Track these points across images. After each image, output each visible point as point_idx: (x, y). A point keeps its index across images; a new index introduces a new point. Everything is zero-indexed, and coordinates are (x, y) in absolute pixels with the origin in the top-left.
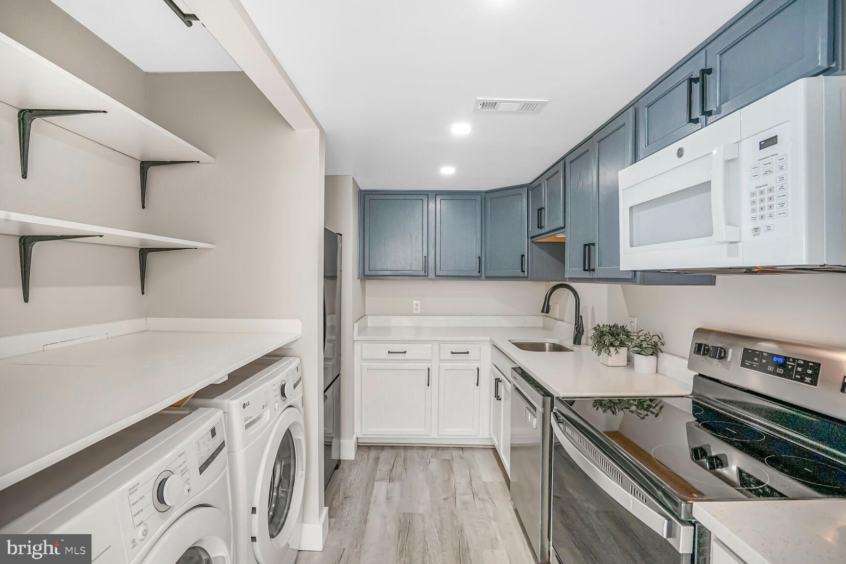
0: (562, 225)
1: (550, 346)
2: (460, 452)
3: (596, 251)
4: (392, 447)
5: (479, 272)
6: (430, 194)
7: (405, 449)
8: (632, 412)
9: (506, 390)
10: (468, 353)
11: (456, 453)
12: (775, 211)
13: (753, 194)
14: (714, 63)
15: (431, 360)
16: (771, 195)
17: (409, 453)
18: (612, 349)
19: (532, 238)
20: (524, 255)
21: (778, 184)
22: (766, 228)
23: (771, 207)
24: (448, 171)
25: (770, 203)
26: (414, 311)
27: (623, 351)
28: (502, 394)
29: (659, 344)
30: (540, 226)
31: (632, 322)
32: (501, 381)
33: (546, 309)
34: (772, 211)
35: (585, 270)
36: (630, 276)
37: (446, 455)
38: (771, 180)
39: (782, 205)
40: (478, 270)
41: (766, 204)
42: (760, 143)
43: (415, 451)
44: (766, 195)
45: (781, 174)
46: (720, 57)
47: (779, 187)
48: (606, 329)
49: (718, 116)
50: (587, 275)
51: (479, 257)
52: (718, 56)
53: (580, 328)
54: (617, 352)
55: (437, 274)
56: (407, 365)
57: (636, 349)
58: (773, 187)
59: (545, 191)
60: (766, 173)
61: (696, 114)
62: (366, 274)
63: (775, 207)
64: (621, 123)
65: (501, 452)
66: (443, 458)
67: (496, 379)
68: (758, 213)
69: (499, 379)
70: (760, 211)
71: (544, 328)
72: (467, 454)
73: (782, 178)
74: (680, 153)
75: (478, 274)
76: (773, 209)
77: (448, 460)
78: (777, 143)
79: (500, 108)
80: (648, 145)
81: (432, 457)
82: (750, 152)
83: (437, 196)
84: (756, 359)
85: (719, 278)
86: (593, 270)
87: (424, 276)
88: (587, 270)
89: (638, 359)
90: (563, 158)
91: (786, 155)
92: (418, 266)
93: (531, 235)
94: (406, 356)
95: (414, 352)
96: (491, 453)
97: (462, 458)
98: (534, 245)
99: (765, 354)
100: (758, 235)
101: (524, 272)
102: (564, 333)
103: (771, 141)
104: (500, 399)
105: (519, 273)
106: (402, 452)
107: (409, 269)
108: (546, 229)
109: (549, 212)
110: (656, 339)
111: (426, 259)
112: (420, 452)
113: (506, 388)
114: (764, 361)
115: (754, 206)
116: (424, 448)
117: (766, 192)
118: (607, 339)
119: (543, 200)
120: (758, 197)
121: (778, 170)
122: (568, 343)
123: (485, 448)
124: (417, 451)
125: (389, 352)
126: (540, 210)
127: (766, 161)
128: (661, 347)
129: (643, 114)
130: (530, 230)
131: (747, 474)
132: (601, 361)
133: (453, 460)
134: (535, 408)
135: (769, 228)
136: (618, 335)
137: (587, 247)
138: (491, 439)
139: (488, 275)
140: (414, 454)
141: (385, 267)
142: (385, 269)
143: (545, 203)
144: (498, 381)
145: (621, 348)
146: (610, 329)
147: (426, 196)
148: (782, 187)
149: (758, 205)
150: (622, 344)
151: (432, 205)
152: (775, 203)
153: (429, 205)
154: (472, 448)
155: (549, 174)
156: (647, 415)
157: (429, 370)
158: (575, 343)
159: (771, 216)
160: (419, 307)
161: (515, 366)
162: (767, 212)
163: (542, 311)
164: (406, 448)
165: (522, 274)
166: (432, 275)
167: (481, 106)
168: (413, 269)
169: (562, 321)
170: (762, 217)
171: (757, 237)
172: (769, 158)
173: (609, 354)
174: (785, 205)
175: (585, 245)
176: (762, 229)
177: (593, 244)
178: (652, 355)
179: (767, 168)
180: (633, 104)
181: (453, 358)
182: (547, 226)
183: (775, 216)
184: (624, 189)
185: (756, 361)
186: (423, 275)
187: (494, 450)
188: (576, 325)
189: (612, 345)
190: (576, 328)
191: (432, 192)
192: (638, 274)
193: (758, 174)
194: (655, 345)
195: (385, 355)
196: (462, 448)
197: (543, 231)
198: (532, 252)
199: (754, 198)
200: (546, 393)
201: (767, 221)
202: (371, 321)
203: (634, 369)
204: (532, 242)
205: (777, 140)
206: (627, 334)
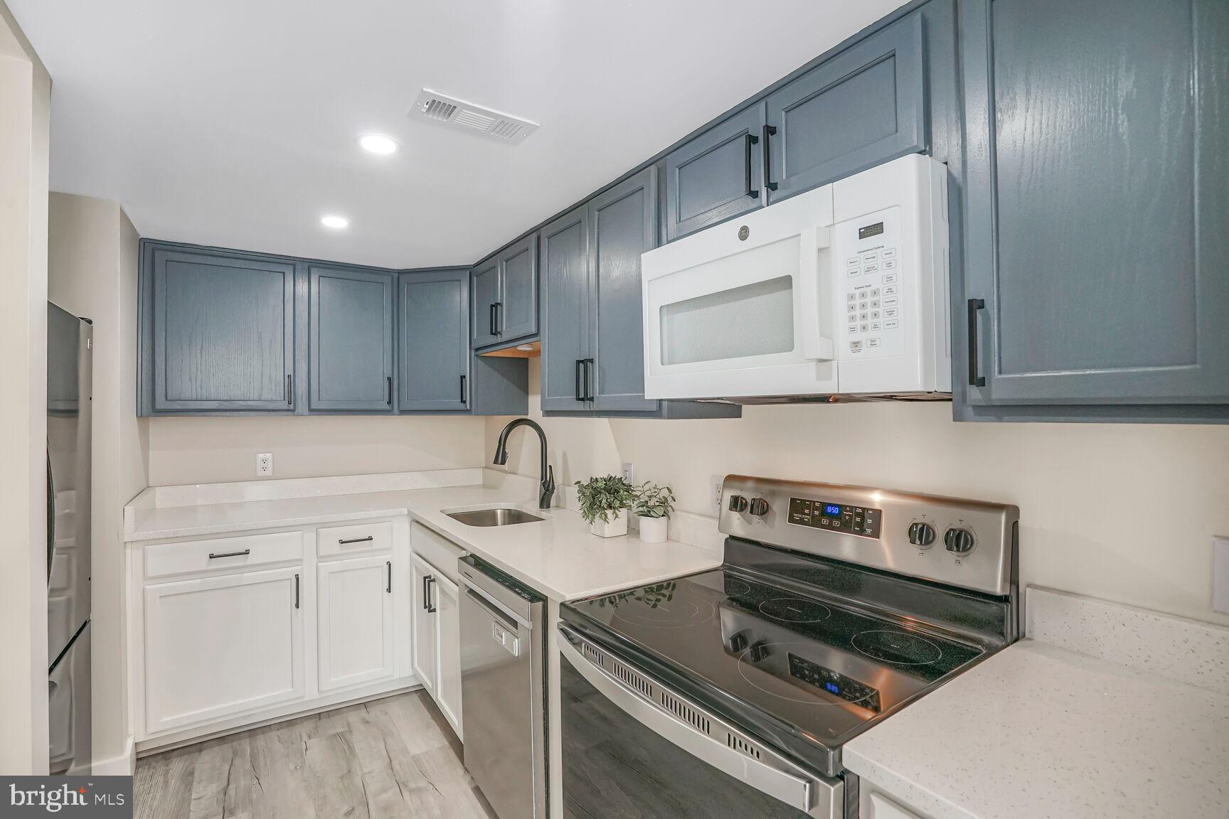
0: (534, 331)
1: (504, 515)
2: (363, 713)
3: (595, 371)
4: (222, 739)
5: (389, 403)
6: (299, 266)
7: (250, 736)
8: (639, 599)
9: (443, 592)
10: (370, 539)
11: (353, 717)
12: (880, 321)
13: (852, 297)
14: (779, 121)
15: (300, 560)
16: (875, 299)
17: (261, 741)
18: (609, 512)
19: (477, 350)
20: (464, 377)
21: (885, 286)
22: (869, 343)
23: (875, 315)
24: (334, 222)
25: (875, 310)
26: (260, 473)
27: (623, 513)
28: (437, 601)
29: (670, 499)
30: (494, 333)
31: (627, 471)
32: (434, 580)
33: (501, 458)
34: (877, 320)
35: (579, 399)
36: (654, 408)
37: (337, 726)
38: (876, 280)
39: (891, 313)
40: (387, 399)
41: (869, 310)
42: (860, 229)
43: (274, 734)
44: (869, 300)
45: (890, 272)
46: (786, 115)
47: (886, 290)
48: (601, 484)
49: (787, 192)
50: (580, 406)
51: (389, 379)
52: (783, 113)
53: (549, 484)
54: (617, 517)
55: (313, 407)
56: (249, 577)
57: (641, 509)
58: (879, 289)
59: (501, 279)
60: (868, 270)
61: (759, 184)
62: (158, 407)
63: (881, 315)
64: (639, 185)
65: (439, 697)
66: (332, 732)
67: (425, 578)
68: (859, 323)
69: (430, 577)
70: (861, 320)
71: (486, 486)
72: (375, 712)
73: (890, 278)
74: (744, 233)
75: (387, 407)
76: (879, 317)
77: (343, 733)
78: (882, 232)
79: (458, 118)
80: (680, 221)
81: (310, 737)
82: (845, 240)
83: (313, 270)
84: (807, 511)
85: (746, 409)
86: (592, 399)
87: (288, 410)
88: (582, 399)
89: (645, 521)
90: (536, 230)
91: (895, 248)
92: (274, 392)
93: (475, 345)
94: (251, 559)
95: (262, 549)
96: (416, 698)
97: (368, 722)
98: (479, 360)
99: (817, 504)
100: (859, 351)
101: (465, 402)
102: (522, 493)
103: (876, 229)
104: (434, 610)
105: (456, 404)
106: (246, 745)
107: (256, 397)
108: (505, 337)
109: (509, 310)
110: (665, 493)
111: (290, 381)
112: (284, 733)
113: (448, 592)
114: (816, 513)
115: (852, 313)
116: (290, 723)
117: (869, 295)
118: (604, 499)
119: (499, 292)
120: (857, 302)
121: (885, 267)
122: (532, 508)
123: (404, 694)
124: (279, 733)
125: (212, 557)
126: (495, 306)
127: (869, 254)
128: (672, 504)
129: (674, 177)
130: (475, 336)
131: (799, 659)
132: (593, 531)
133: (351, 732)
134: (515, 623)
135: (873, 343)
136: (618, 492)
137: (581, 365)
138: (415, 676)
139: (403, 407)
140: (273, 743)
141: (204, 394)
142: (204, 398)
143: (502, 296)
144: (428, 581)
145: (621, 509)
146: (606, 484)
147: (292, 267)
148: (890, 290)
149: (858, 312)
150: (622, 505)
151: (302, 287)
152: (881, 310)
153: (297, 284)
154: (381, 700)
155: (509, 252)
156: (658, 600)
157: (298, 579)
158: (541, 506)
159: (875, 327)
160: (270, 465)
161: (464, 554)
162: (870, 321)
163: (496, 462)
164: (252, 732)
165: (462, 406)
166: (302, 405)
167: (427, 106)
168: (263, 397)
169: (515, 474)
170: (864, 328)
171: (857, 354)
172: (873, 251)
173: (605, 520)
174: (895, 313)
175: (579, 362)
176: (864, 345)
177: (592, 361)
178: (663, 516)
179: (870, 263)
180: (656, 161)
181: (345, 551)
182: (507, 332)
183: (882, 327)
184: (651, 280)
185: (807, 514)
186: (286, 408)
187: (423, 694)
188: (542, 480)
189: (610, 507)
190: (544, 484)
191: (303, 260)
192: (665, 404)
193: (858, 270)
194: (664, 502)
195: (204, 563)
196: (365, 705)
197: (499, 339)
198: (477, 372)
199: (852, 303)
200: (535, 596)
201: (871, 334)
202: (161, 498)
203: (639, 537)
204: (477, 356)
205: (882, 229)
206: (628, 488)
